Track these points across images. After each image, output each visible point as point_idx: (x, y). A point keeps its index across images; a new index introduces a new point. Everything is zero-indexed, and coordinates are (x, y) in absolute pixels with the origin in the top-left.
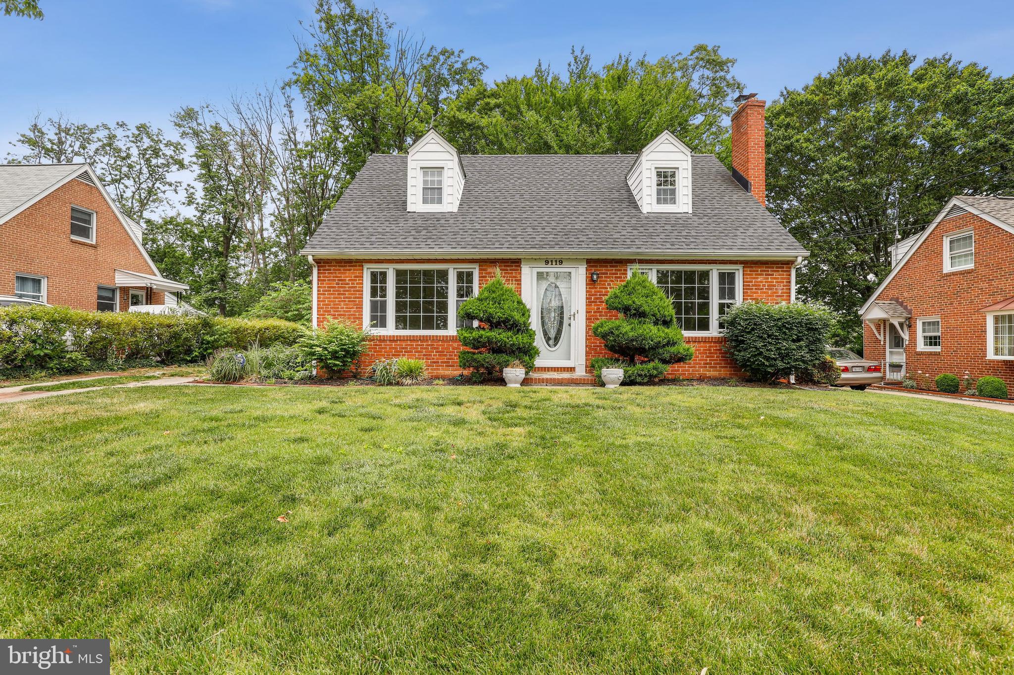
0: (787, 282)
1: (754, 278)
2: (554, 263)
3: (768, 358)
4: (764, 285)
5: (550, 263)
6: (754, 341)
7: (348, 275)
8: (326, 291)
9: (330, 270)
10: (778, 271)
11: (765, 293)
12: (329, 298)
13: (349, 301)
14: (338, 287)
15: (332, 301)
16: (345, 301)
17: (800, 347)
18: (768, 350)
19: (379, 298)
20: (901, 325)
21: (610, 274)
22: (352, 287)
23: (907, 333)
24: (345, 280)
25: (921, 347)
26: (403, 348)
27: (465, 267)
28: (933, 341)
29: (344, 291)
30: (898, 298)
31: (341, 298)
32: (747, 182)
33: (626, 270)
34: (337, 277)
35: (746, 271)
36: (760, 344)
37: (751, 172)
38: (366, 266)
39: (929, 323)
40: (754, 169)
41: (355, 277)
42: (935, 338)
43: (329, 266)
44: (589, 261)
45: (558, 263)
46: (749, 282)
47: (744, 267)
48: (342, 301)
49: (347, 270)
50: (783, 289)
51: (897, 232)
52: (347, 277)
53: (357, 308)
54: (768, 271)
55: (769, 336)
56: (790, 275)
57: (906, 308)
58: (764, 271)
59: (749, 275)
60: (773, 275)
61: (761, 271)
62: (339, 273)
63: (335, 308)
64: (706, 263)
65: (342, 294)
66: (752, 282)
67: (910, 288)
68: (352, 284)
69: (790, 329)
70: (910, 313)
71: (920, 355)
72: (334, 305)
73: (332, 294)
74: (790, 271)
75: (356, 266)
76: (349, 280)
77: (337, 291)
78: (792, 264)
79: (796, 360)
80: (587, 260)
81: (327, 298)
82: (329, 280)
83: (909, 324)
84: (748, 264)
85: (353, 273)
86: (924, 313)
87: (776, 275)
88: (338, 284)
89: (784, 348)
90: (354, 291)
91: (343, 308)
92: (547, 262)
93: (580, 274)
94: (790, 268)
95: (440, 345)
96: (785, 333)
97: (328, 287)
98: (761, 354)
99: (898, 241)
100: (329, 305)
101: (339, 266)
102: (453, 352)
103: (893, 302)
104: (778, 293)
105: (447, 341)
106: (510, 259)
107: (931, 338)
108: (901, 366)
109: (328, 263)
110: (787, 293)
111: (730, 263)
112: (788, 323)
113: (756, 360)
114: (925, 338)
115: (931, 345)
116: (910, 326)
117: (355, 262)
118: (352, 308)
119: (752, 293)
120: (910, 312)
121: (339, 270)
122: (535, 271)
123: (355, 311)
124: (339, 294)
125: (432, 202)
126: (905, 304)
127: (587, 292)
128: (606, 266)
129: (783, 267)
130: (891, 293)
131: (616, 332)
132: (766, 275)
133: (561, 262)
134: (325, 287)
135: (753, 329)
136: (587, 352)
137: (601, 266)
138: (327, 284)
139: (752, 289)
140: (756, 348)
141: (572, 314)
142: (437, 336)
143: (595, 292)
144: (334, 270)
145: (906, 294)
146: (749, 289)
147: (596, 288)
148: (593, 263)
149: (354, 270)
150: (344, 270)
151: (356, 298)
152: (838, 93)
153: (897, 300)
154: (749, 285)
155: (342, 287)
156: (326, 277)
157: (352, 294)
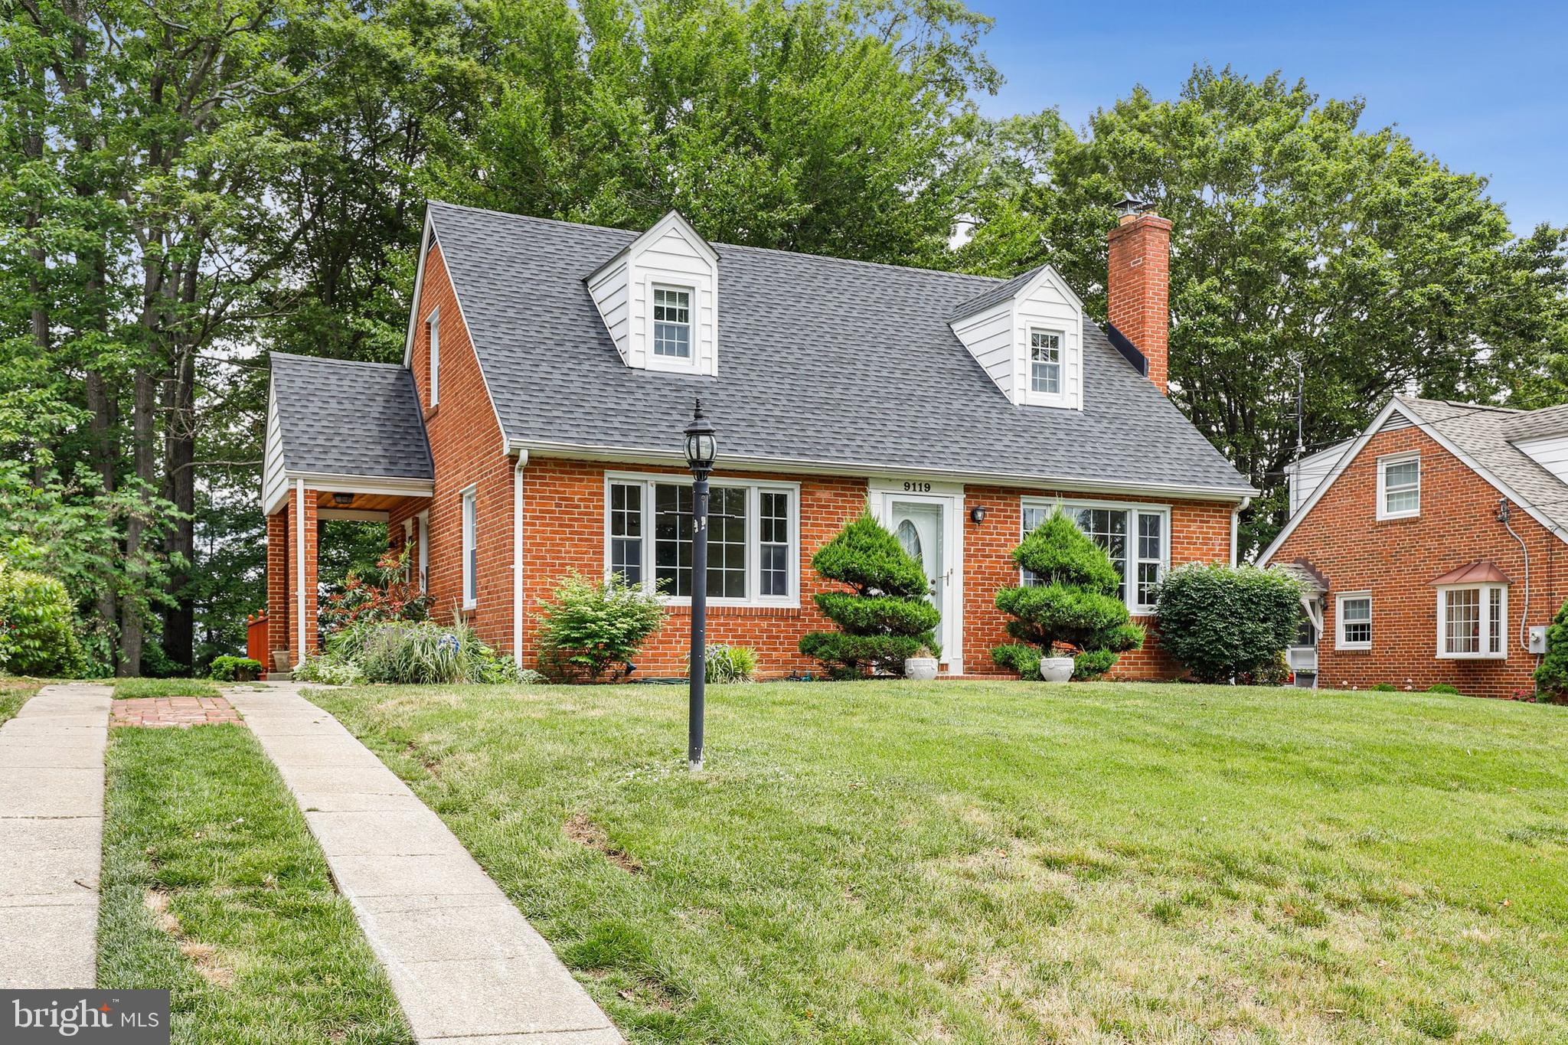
0: (1227, 534)
1: (1186, 526)
2: (918, 488)
3: (1228, 646)
4: (1198, 538)
5: (912, 488)
6: (1212, 621)
7: (578, 490)
8: (538, 518)
9: (544, 478)
10: (1215, 517)
11: (1198, 549)
12: (543, 532)
13: (580, 540)
14: (560, 512)
15: (548, 539)
16: (572, 539)
17: (1266, 630)
18: (1229, 634)
19: (626, 536)
20: (1312, 604)
21: (997, 510)
22: (586, 514)
23: (1321, 619)
24: (572, 499)
25: (1342, 643)
26: (677, 630)
27: (775, 487)
28: (1358, 632)
29: (570, 520)
30: (1306, 559)
31: (564, 532)
32: (1143, 357)
33: (1018, 506)
34: (557, 492)
35: (1176, 514)
36: (1220, 626)
37: (1149, 341)
38: (609, 474)
39: (1354, 602)
40: (1153, 337)
41: (590, 494)
42: (1363, 627)
43: (542, 471)
44: (969, 489)
45: (923, 488)
46: (1179, 531)
47: (1172, 509)
48: (567, 539)
49: (576, 480)
50: (1221, 545)
51: (1300, 441)
52: (575, 493)
53: (594, 553)
54: (1203, 516)
55: (1232, 614)
56: (1230, 523)
57: (1319, 576)
58: (1199, 516)
59: (1180, 520)
60: (1208, 522)
61: (1195, 515)
62: (561, 486)
63: (553, 551)
64: (1124, 500)
65: (567, 526)
66: (1182, 532)
67: (1327, 542)
68: (585, 507)
69: (1258, 604)
70: (1326, 586)
71: (1340, 656)
72: (553, 545)
73: (548, 525)
74: (1229, 518)
75: (591, 474)
76: (581, 500)
77: (558, 519)
78: (1233, 507)
79: (1260, 649)
80: (966, 485)
81: (538, 532)
82: (541, 498)
83: (1325, 603)
84: (1179, 504)
85: (586, 487)
86: (1348, 586)
87: (1213, 523)
88: (559, 505)
89: (1249, 631)
90: (589, 520)
91: (570, 552)
92: (907, 486)
93: (955, 508)
94: (1230, 512)
95: (740, 625)
96: (1249, 609)
97: (541, 511)
98: (1220, 639)
99: (1302, 456)
100: (542, 545)
101: (562, 472)
102: (761, 637)
103: (1300, 566)
104: (1214, 550)
105: (752, 617)
106: (851, 477)
107: (1356, 627)
108: (1313, 676)
109: (539, 464)
110: (1225, 550)
111: (1156, 502)
112: (1256, 595)
113: (1212, 649)
114: (1348, 627)
115: (1356, 639)
116: (1325, 608)
117: (591, 466)
118: (585, 553)
119: (1183, 548)
120: (1326, 584)
121: (562, 479)
122: (891, 499)
123: (591, 559)
124: (560, 526)
125: (670, 350)
126: (1318, 570)
127: (965, 538)
128: (991, 498)
129: (1221, 511)
130: (1297, 550)
131: (1055, 604)
132: (1201, 522)
133: (928, 487)
134: (534, 511)
135: (1212, 604)
136: (965, 640)
137: (984, 497)
138: (538, 504)
139: (1183, 543)
140: (1215, 631)
141: (945, 574)
142: (734, 609)
143: (976, 539)
144: (551, 478)
145: (1319, 553)
146: (1178, 543)
147: (977, 533)
148: (972, 490)
149: (589, 481)
150: (570, 479)
151: (592, 534)
152: (1203, 153)
153: (1305, 562)
154: (1179, 537)
155: (567, 513)
156: (538, 491)
157: (586, 527)
